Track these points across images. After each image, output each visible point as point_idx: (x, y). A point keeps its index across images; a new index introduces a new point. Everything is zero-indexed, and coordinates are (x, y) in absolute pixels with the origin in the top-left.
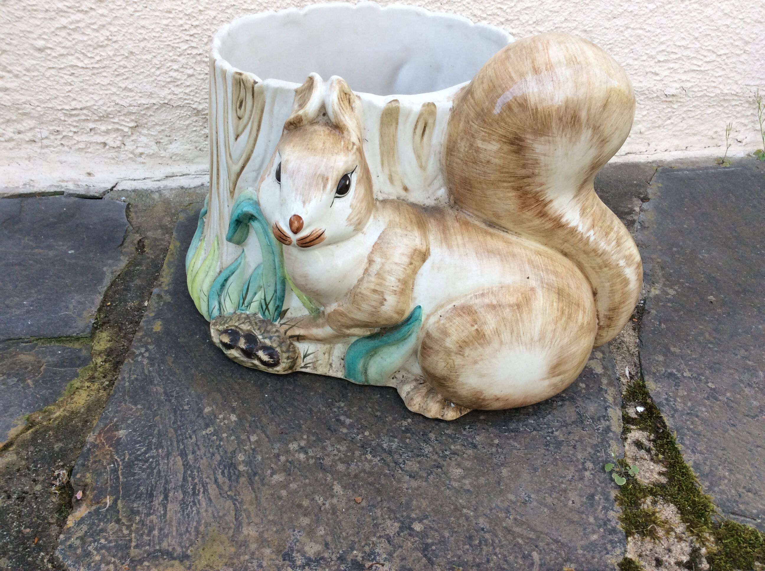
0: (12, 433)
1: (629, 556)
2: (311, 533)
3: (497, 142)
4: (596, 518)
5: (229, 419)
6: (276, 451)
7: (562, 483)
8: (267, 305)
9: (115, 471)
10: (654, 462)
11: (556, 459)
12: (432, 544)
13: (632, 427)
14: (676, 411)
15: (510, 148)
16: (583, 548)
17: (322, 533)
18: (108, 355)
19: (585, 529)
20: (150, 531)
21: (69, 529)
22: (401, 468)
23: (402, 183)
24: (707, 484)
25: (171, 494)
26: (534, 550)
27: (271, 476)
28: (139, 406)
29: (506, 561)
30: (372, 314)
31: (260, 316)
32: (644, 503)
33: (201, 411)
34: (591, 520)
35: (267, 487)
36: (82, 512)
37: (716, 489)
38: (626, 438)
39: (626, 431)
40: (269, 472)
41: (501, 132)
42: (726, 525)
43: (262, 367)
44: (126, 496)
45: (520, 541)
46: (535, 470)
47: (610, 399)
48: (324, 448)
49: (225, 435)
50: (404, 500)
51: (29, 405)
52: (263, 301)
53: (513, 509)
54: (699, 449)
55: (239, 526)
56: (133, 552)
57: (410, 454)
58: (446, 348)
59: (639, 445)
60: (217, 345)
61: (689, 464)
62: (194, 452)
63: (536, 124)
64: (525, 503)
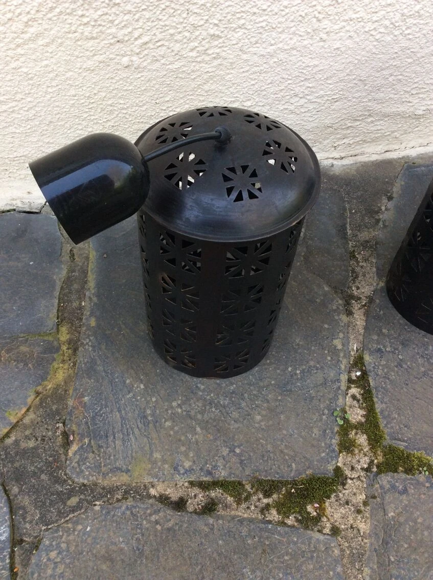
0: (29, 400)
1: (339, 464)
2: (186, 456)
4: (325, 444)
5: (140, 387)
6: (166, 407)
7: (311, 423)
9: (87, 423)
10: (360, 409)
11: (309, 408)
12: (245, 460)
13: (353, 386)
14: (378, 375)
16: (318, 461)
17: (192, 455)
18: (69, 344)
19: (319, 450)
20: (109, 457)
21: (70, 458)
22: (230, 416)
24: (385, 422)
25: (116, 435)
26: (293, 462)
27: (165, 423)
28: (92, 381)
29: (279, 468)
32: (351, 434)
33: (124, 382)
34: (323, 445)
35: (163, 429)
36: (74, 448)
37: (389, 426)
38: (348, 394)
39: (349, 388)
40: (163, 420)
42: (390, 447)
44: (95, 437)
45: (287, 458)
46: (298, 415)
47: (343, 367)
48: (190, 405)
49: (139, 398)
50: (231, 436)
51: (34, 382)
53: (285, 439)
54: (385, 400)
55: (152, 453)
56: (103, 469)
57: (234, 407)
59: (354, 397)
61: (378, 411)
62: (125, 409)
64: (291, 435)
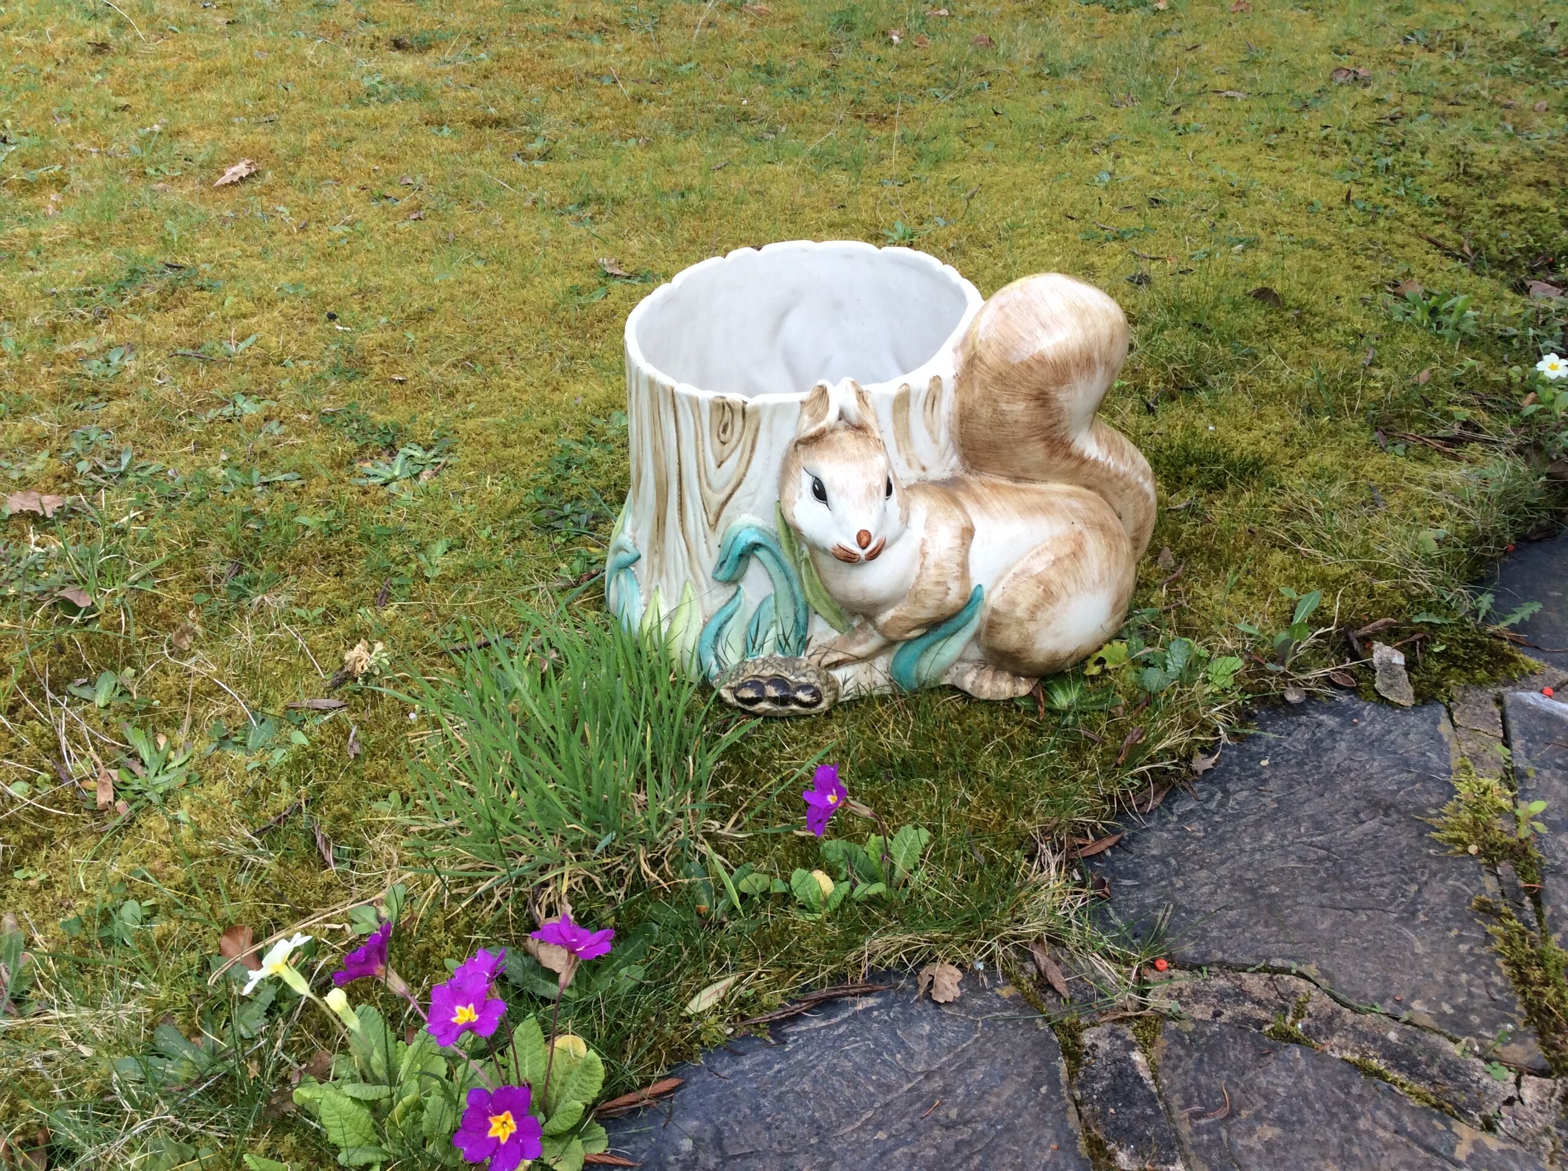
3: (1024, 401)
8: (786, 640)
15: (1036, 403)
23: (920, 463)
30: (939, 607)
31: (779, 655)
41: (1025, 391)
43: (802, 710)
52: (781, 638)
58: (1017, 618)
60: (734, 704)
63: (1057, 376)
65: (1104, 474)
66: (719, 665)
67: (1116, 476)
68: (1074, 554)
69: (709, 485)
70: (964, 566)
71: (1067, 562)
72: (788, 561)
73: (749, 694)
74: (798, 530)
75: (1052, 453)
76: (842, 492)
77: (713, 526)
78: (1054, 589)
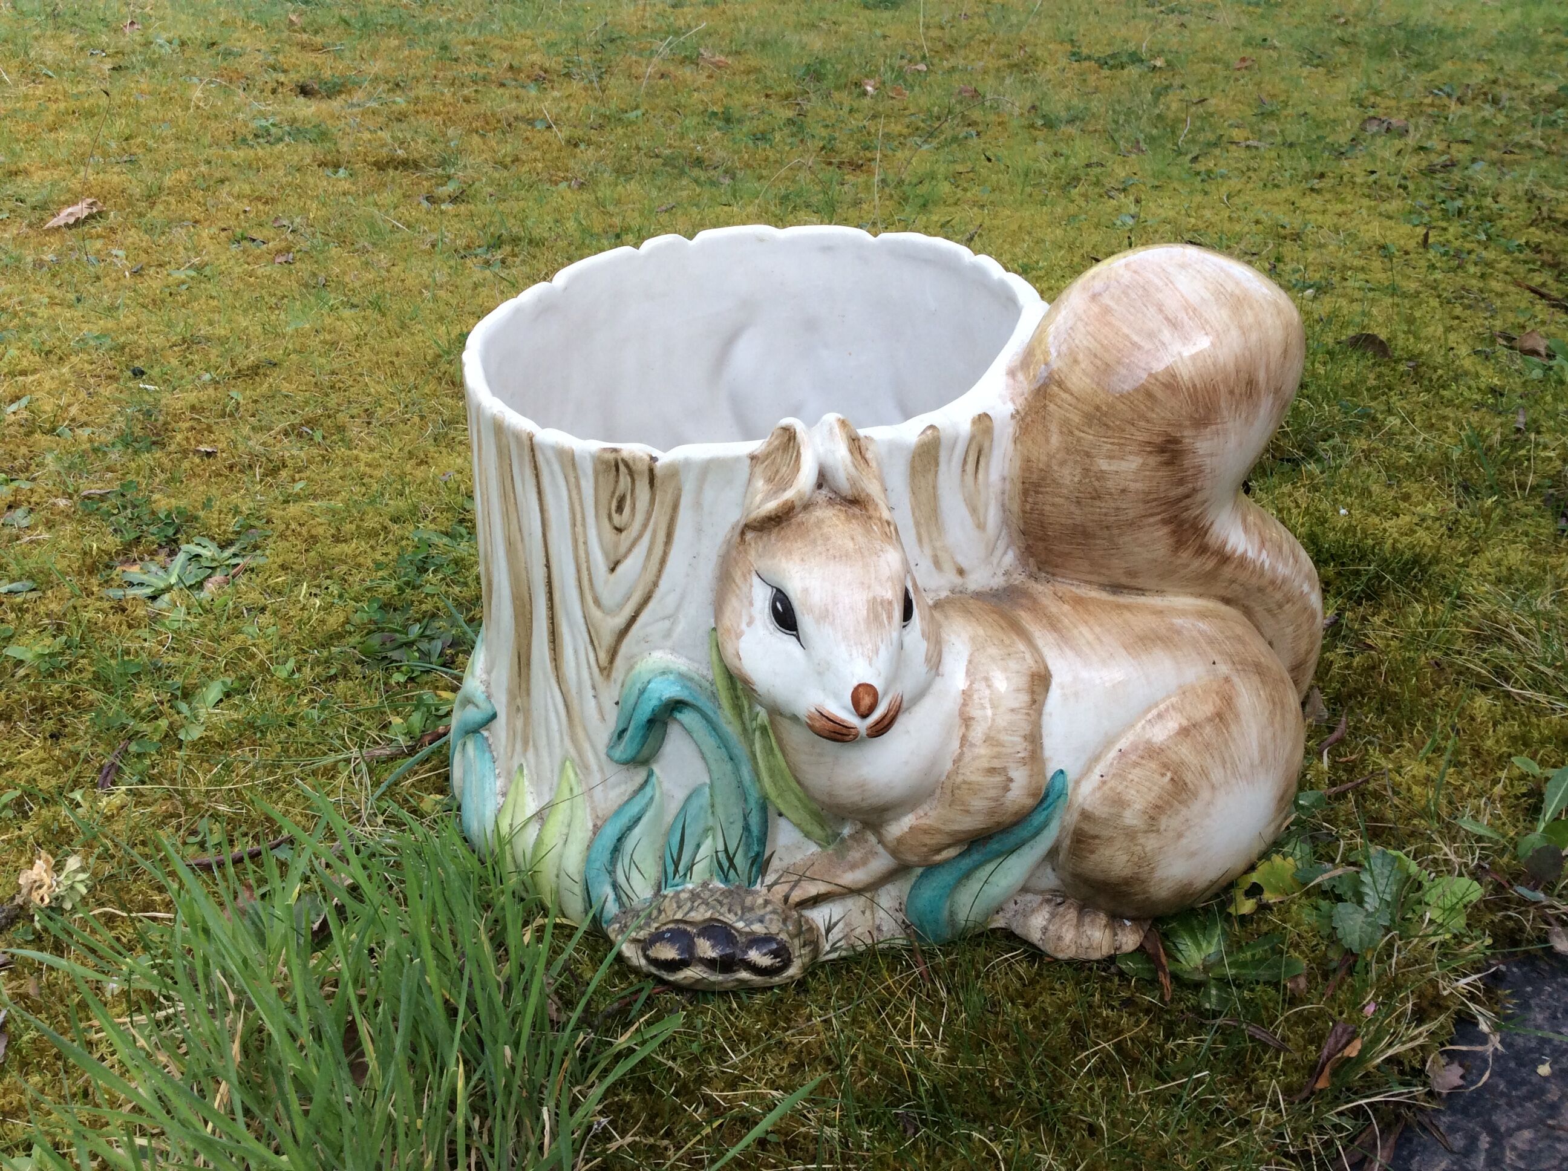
3: (1137, 454)
8: (731, 860)
15: (1159, 459)
23: (955, 563)
30: (992, 812)
31: (718, 884)
41: (1142, 437)
43: (758, 980)
52: (722, 856)
58: (1125, 828)
60: (645, 969)
63: (1197, 410)
65: (1254, 581)
66: (618, 898)
67: (1273, 582)
68: (1220, 715)
69: (597, 602)
70: (1034, 739)
71: (1208, 730)
72: (731, 728)
73: (668, 953)
74: (746, 682)
75: (1179, 544)
76: (824, 616)
77: (606, 670)
78: (1189, 777)
